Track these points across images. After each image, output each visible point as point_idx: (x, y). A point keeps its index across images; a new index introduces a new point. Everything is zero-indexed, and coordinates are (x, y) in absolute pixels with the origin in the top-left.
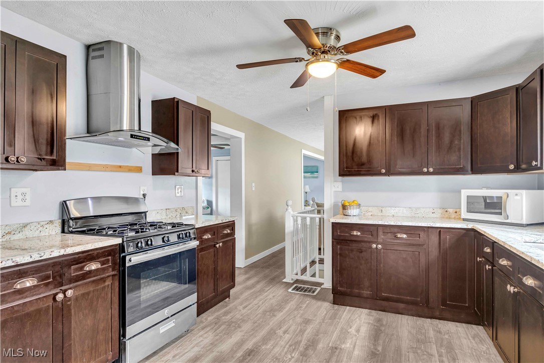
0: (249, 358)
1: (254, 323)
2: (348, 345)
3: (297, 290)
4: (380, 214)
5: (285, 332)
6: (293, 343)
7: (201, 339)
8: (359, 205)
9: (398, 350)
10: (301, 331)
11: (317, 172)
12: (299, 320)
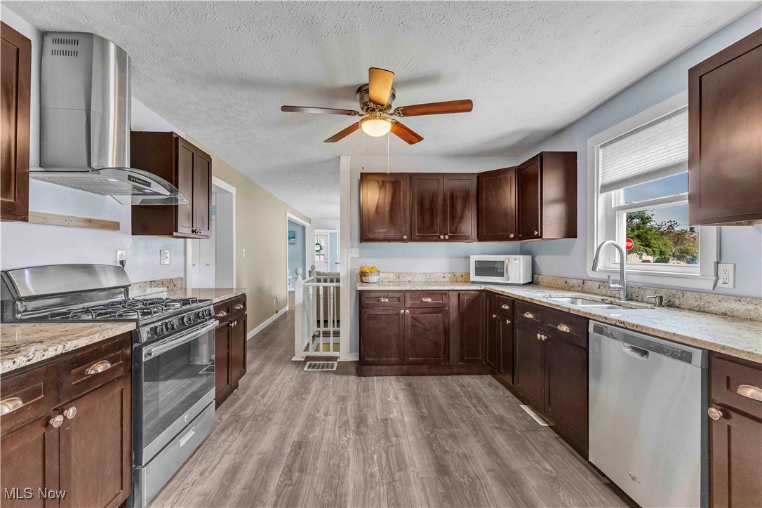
0: (302, 452)
1: (285, 411)
2: (395, 414)
3: (314, 368)
4: (397, 280)
5: (326, 414)
6: (341, 424)
7: (228, 444)
8: (379, 271)
9: (440, 408)
10: (341, 409)
11: (294, 238)
12: (334, 399)
